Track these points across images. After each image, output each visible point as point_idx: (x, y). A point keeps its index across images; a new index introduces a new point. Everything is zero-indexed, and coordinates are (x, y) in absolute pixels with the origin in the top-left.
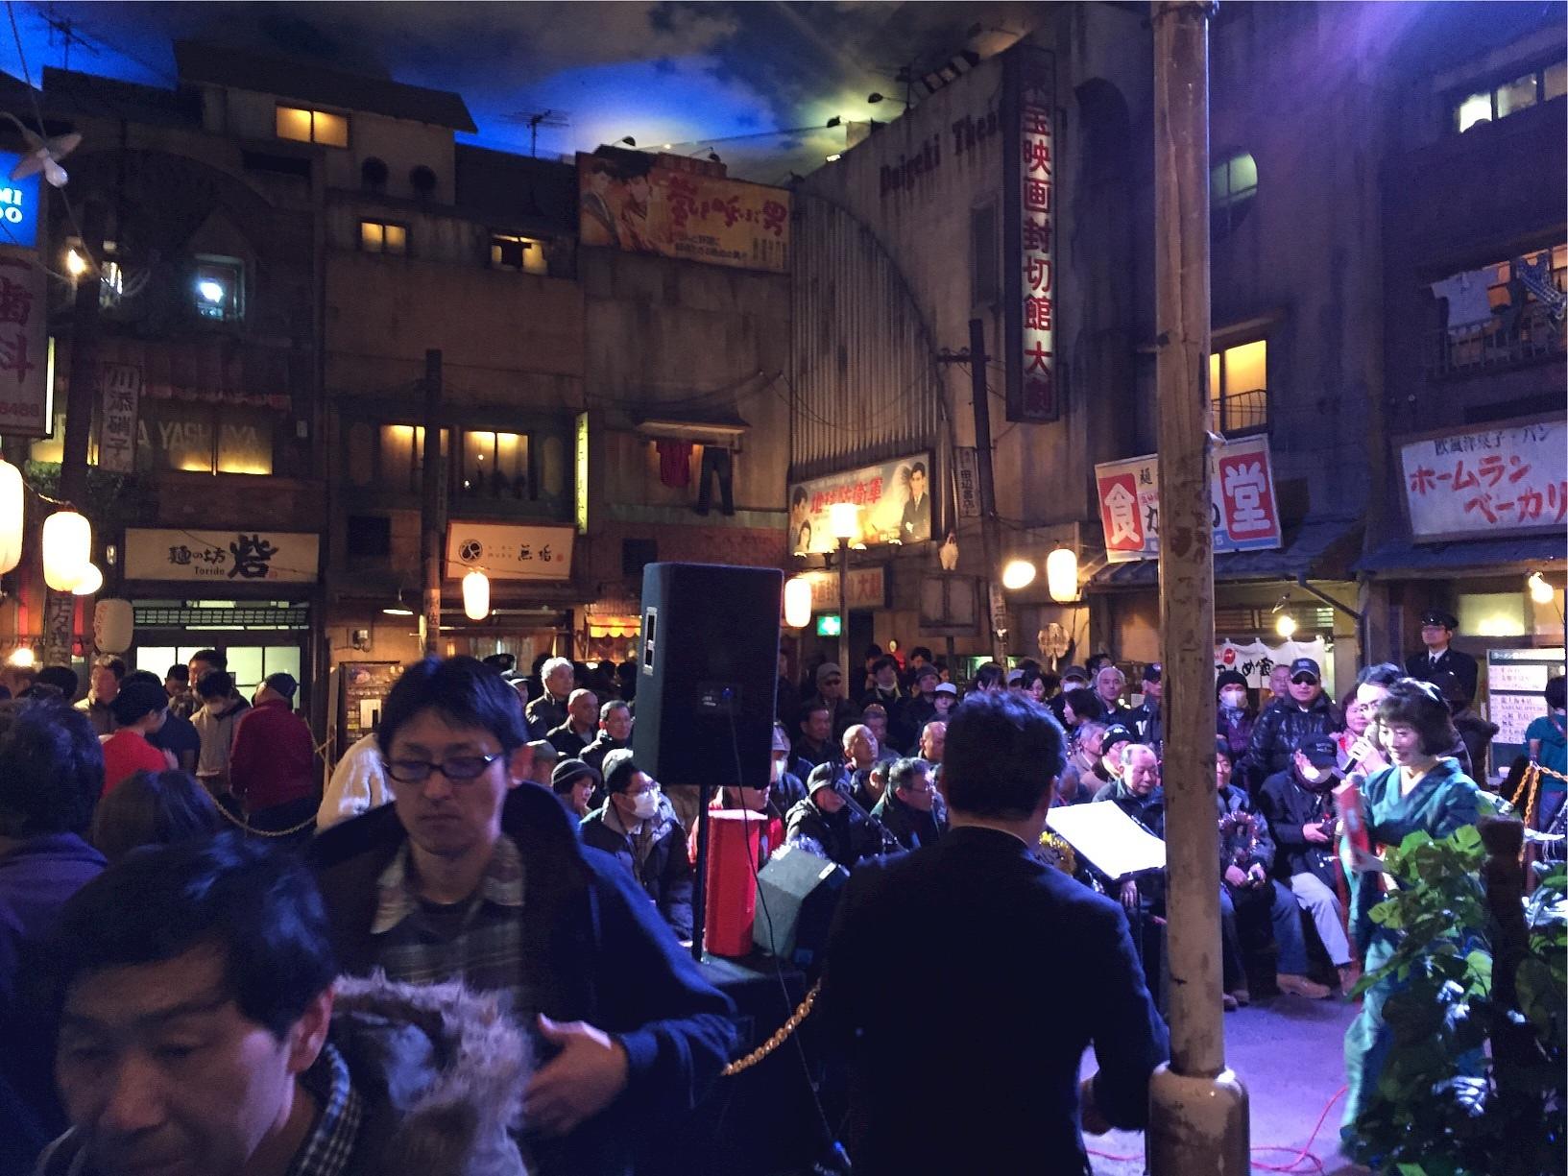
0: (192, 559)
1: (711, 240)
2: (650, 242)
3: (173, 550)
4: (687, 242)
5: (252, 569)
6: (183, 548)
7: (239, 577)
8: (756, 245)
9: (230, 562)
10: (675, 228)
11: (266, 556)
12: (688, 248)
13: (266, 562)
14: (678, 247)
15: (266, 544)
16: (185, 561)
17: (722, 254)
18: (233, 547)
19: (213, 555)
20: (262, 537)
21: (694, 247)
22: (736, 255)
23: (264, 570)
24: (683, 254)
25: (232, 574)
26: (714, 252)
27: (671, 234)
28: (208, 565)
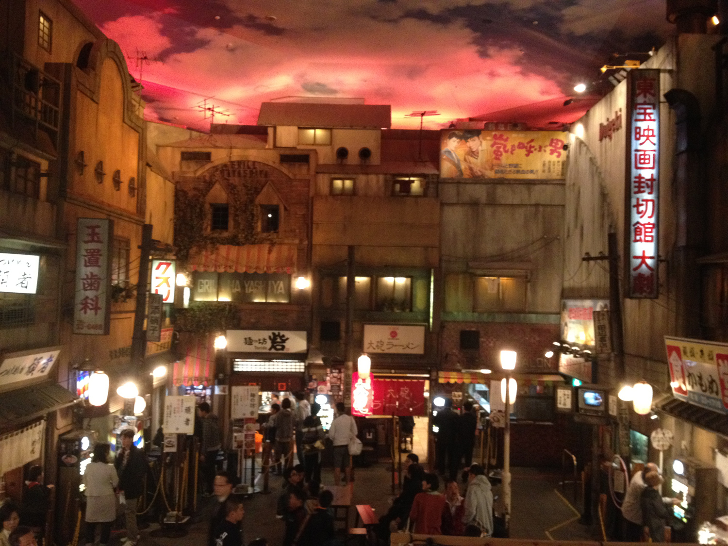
0: (253, 343)
1: (516, 166)
2: (481, 172)
3: (246, 339)
4: (502, 168)
5: (279, 347)
6: (250, 338)
7: (273, 351)
8: (544, 165)
9: (269, 344)
10: (495, 162)
11: (284, 341)
12: (502, 172)
13: (284, 344)
14: (496, 172)
15: (283, 336)
16: (251, 344)
17: (523, 172)
18: (270, 337)
19: (262, 341)
20: (282, 333)
21: (506, 171)
22: (532, 171)
23: (283, 348)
24: (499, 176)
25: (270, 349)
26: (518, 172)
27: (493, 165)
28: (260, 345)
